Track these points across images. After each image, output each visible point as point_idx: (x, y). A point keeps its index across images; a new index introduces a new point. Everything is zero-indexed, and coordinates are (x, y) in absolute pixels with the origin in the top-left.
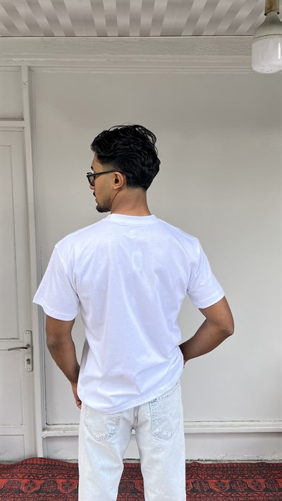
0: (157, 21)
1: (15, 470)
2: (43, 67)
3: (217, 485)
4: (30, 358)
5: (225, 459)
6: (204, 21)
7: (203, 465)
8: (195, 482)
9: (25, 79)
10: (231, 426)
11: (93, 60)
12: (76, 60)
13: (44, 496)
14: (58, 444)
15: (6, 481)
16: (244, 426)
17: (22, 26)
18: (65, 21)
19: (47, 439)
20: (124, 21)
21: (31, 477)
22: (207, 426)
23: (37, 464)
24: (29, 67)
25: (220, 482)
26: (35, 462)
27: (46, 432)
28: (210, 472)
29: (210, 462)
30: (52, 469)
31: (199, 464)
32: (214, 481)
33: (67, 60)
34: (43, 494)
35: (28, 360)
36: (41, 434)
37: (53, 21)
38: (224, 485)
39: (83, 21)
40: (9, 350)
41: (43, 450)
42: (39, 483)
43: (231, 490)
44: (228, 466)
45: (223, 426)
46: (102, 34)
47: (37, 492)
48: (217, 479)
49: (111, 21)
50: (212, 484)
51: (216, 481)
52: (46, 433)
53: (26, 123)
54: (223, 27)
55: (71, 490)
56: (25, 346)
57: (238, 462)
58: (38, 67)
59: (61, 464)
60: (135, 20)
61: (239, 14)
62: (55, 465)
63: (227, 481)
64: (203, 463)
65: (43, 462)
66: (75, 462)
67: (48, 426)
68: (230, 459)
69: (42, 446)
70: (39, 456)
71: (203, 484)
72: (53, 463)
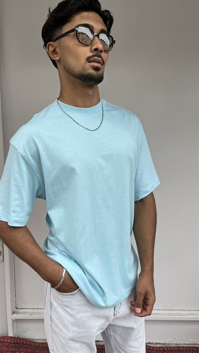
5: (173, 342)
7: (153, 347)
14: (26, 326)
16: (191, 315)
19: (17, 321)
23: (7, 342)
26: (6, 340)
29: (160, 346)
30: (20, 347)
31: (150, 347)
36: (11, 317)
41: (13, 330)
44: (176, 349)
45: (171, 314)
52: (16, 316)
57: (185, 346)
59: (28, 343)
62: (23, 344)
64: (153, 346)
65: (12, 341)
66: (41, 341)
67: (17, 310)
68: (177, 343)
69: (12, 327)
70: (9, 336)
72: (22, 342)
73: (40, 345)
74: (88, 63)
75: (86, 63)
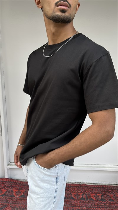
3: (95, 196)
5: (100, 183)
7: (88, 185)
8: (83, 194)
13: (6, 198)
14: (16, 172)
16: (110, 167)
19: (10, 169)
22: (91, 167)
23: (4, 181)
25: (96, 195)
26: (3, 180)
28: (91, 190)
29: (92, 184)
30: (12, 184)
31: (86, 185)
32: (93, 194)
34: (5, 197)
36: (6, 167)
38: (99, 197)
41: (8, 176)
42: (4, 191)
43: (102, 199)
44: (101, 187)
47: (2, 196)
50: (92, 196)
51: (94, 194)
52: (9, 167)
55: (20, 195)
57: (106, 185)
59: (16, 182)
63: (100, 195)
65: (8, 180)
66: (24, 181)
67: (10, 163)
68: (102, 183)
69: (7, 173)
70: (6, 178)
71: (88, 196)
72: (13, 181)
73: (24, 183)
74: (57, 7)
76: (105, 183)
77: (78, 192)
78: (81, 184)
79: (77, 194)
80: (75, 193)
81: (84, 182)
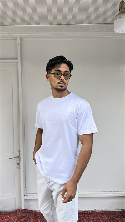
0: (74, 17)
1: (11, 215)
2: (27, 38)
4: (19, 163)
5: (107, 209)
6: (93, 17)
7: (97, 212)
8: (94, 219)
9: (19, 42)
10: (109, 194)
11: (47, 35)
12: (40, 35)
14: (31, 203)
15: (8, 219)
16: (116, 193)
17: (18, 20)
18: (36, 18)
19: (26, 200)
20: (60, 18)
21: (19, 218)
22: (98, 194)
23: (21, 212)
24: (21, 38)
26: (20, 211)
27: (26, 197)
28: (100, 215)
29: (100, 211)
30: (28, 214)
31: (95, 212)
32: (102, 219)
33: (36, 35)
35: (18, 164)
36: (23, 198)
37: (31, 18)
39: (43, 18)
40: (10, 159)
41: (24, 205)
42: (23, 220)
44: (108, 212)
46: (51, 24)
48: (103, 218)
49: (55, 18)
51: (103, 219)
53: (19, 61)
54: (101, 20)
56: (17, 157)
57: (113, 211)
58: (24, 38)
59: (32, 212)
60: (65, 17)
61: (107, 13)
62: (30, 212)
63: (108, 219)
65: (24, 211)
66: (39, 211)
67: (26, 194)
68: (109, 209)
70: (22, 208)
71: (97, 220)
72: (29, 212)
73: (38, 213)
74: (58, 85)
75: (57, 84)
76: (111, 209)
77: (89, 218)
78: (90, 211)
79: (88, 220)
80: (86, 219)
81: (93, 209)
